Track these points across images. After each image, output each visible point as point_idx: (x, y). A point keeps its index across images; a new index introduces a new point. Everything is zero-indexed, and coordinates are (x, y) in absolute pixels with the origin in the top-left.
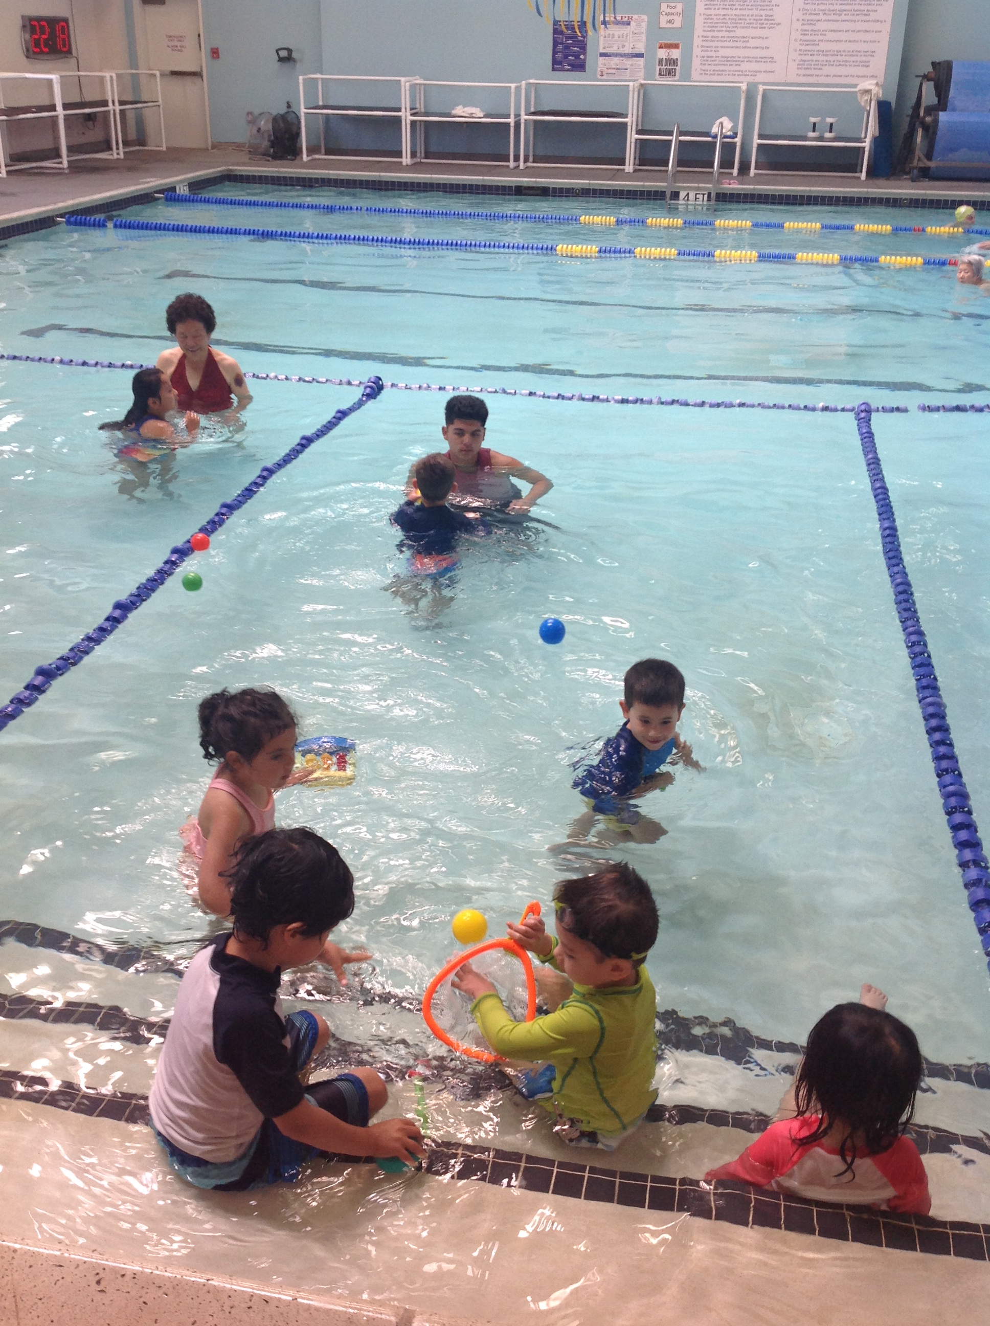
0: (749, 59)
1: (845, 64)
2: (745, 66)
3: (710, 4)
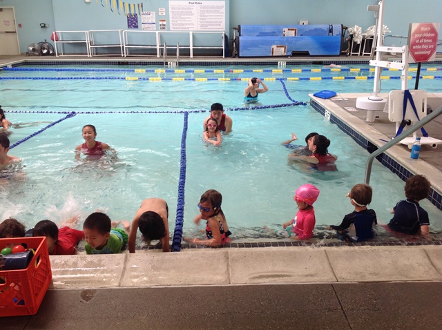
1: (214, 25)
2: (186, 26)
3: (173, 9)
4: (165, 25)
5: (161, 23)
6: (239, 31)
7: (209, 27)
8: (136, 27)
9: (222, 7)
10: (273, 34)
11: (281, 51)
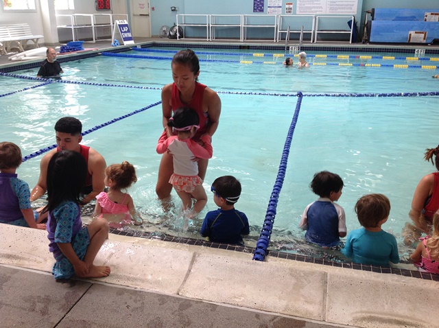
0: (314, 7)
4: (291, 9)
5: (287, 6)
6: (373, 15)
8: (262, 11)
10: (413, 18)
11: (420, 38)
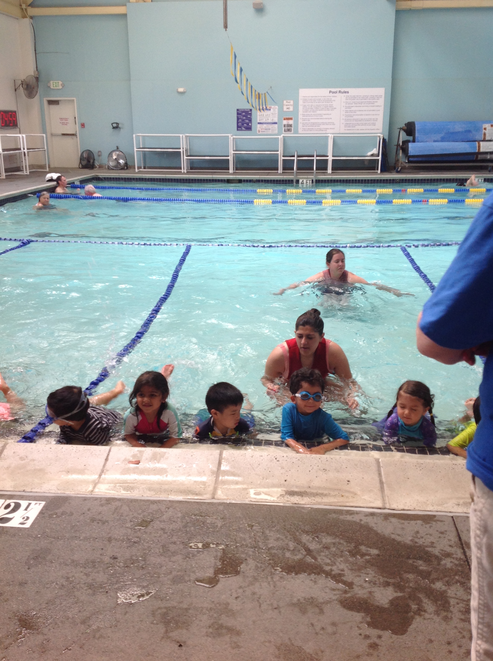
0: (323, 124)
1: (365, 124)
2: (322, 127)
3: (305, 101)
4: (291, 126)
5: (285, 122)
7: (357, 127)
8: (249, 128)
9: (378, 97)
